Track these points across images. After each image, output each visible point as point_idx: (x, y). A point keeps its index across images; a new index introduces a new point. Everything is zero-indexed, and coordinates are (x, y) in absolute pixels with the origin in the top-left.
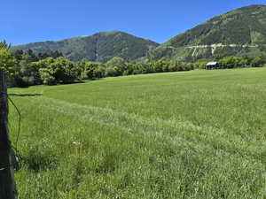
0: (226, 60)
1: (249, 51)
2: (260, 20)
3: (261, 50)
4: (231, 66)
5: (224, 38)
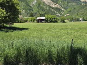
3: (27, 14)
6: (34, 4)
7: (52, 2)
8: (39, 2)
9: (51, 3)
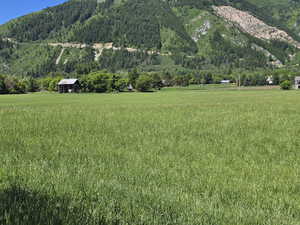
0: (92, 76)
1: (158, 63)
2: (175, 9)
3: (177, 63)
4: (100, 88)
5: (117, 34)
6: (204, 33)
7: (262, 23)
8: (218, 26)
9: (260, 27)
